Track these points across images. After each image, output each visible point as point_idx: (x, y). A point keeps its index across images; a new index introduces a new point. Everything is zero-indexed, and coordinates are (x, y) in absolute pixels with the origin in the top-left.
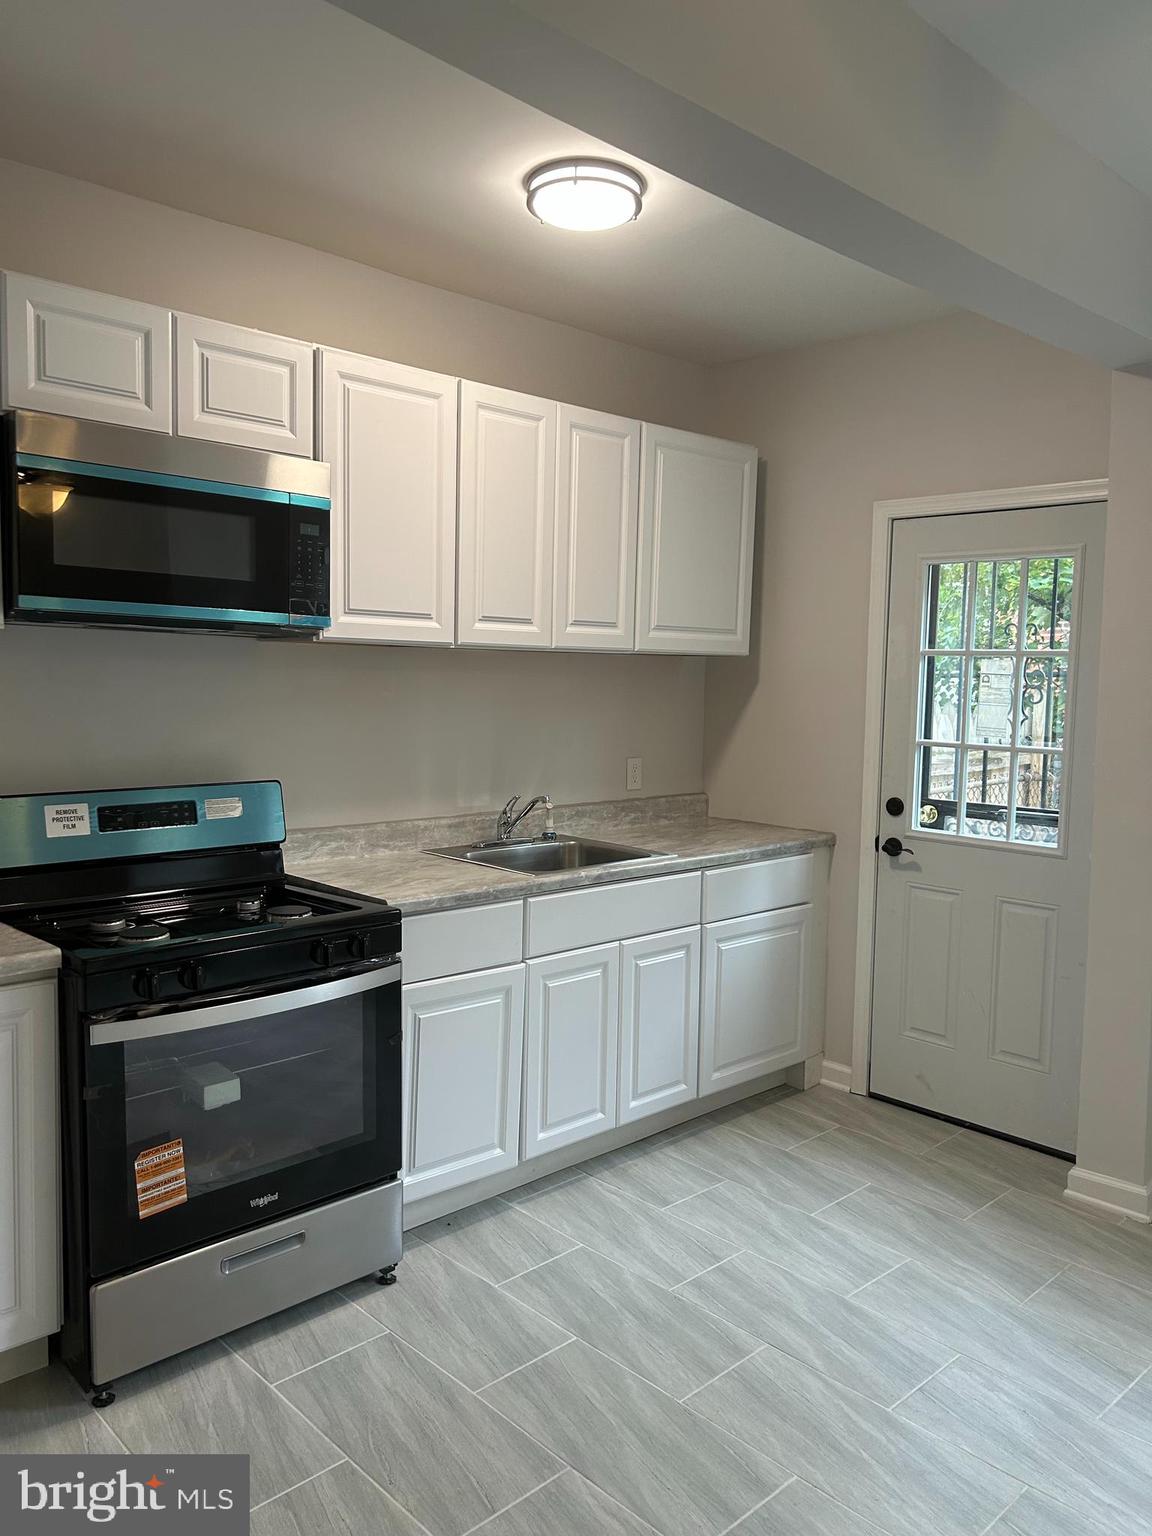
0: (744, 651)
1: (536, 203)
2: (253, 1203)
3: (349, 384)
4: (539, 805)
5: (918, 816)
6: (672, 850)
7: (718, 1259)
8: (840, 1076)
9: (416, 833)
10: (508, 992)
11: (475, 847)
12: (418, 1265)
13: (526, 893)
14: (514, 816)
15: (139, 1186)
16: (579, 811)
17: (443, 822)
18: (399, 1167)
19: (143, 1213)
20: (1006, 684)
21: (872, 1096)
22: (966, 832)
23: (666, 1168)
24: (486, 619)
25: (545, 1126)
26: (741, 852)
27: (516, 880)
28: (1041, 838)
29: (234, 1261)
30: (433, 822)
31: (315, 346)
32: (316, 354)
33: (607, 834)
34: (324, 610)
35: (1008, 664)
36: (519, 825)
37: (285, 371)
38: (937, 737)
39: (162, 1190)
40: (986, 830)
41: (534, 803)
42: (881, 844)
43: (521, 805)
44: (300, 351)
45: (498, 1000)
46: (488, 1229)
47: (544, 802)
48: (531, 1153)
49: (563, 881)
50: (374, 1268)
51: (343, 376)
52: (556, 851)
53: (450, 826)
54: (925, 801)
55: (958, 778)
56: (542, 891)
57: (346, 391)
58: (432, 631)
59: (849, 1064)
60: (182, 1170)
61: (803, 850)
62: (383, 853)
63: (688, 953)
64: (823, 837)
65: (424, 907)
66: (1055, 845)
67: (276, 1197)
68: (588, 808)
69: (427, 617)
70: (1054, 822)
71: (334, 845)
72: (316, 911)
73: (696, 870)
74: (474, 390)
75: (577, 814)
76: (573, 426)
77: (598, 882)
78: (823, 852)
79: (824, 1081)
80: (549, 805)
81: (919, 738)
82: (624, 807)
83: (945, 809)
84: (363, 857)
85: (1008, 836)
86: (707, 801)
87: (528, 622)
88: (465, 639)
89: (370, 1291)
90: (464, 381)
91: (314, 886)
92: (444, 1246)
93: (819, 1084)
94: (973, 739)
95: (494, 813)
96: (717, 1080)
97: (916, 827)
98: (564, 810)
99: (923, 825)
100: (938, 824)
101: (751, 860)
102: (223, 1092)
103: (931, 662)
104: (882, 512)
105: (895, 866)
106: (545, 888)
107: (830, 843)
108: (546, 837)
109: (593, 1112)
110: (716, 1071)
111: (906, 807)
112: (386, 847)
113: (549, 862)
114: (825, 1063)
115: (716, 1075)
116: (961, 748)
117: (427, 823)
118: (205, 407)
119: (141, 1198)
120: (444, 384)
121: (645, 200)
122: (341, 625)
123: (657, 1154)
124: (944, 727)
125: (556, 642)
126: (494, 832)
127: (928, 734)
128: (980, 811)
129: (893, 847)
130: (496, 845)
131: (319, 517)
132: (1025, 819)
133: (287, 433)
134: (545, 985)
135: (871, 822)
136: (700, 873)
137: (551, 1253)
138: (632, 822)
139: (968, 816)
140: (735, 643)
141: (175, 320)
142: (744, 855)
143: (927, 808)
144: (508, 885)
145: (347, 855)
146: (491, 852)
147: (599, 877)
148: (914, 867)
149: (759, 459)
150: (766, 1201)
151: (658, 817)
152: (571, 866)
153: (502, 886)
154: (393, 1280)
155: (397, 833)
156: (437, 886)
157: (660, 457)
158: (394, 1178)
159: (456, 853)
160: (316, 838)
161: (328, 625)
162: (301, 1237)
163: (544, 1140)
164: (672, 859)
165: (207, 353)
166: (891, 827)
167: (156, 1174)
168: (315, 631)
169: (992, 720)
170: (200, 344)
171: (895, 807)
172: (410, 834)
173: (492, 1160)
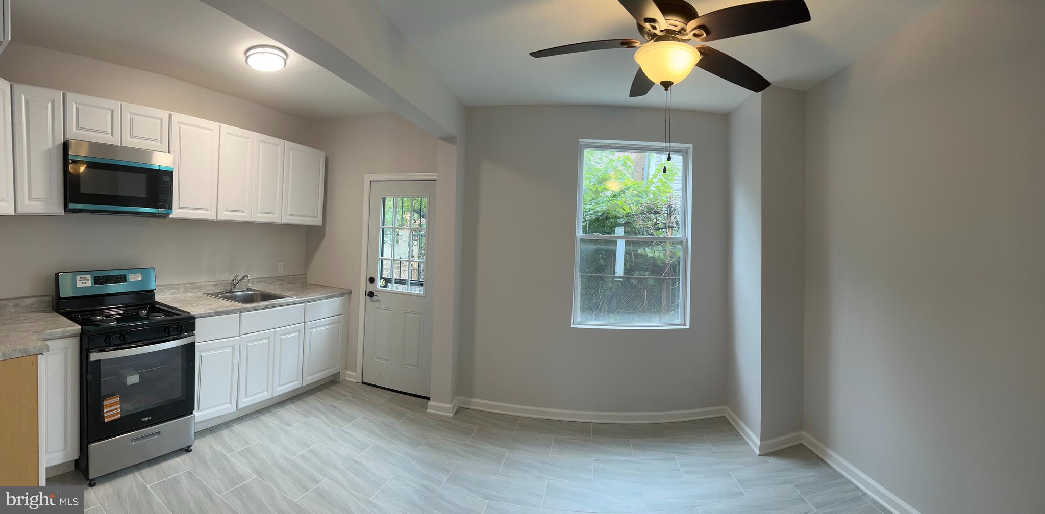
0: (320, 224)
1: (249, 61)
2: (143, 420)
3: (181, 126)
4: (246, 278)
5: (379, 283)
6: (294, 295)
7: (309, 447)
8: (353, 376)
9: (201, 287)
10: (233, 347)
11: (222, 293)
12: (199, 445)
13: (241, 311)
14: (236, 282)
15: (105, 411)
16: (260, 280)
17: (211, 283)
18: (194, 410)
19: (106, 420)
20: (407, 239)
21: (363, 383)
22: (395, 289)
23: (290, 413)
24: (227, 210)
25: (246, 396)
26: (319, 296)
27: (237, 306)
28: (418, 290)
29: (136, 440)
30: (207, 283)
31: (169, 112)
32: (170, 115)
33: (271, 289)
34: (171, 207)
35: (407, 232)
36: (238, 286)
37: (159, 121)
38: (385, 256)
39: (112, 412)
40: (401, 288)
41: (244, 277)
42: (367, 293)
43: (239, 278)
44: (164, 114)
45: (230, 350)
46: (225, 433)
47: (248, 277)
48: (240, 406)
49: (254, 307)
50: (184, 446)
51: (179, 123)
52: (251, 295)
53: (213, 285)
54: (382, 278)
55: (392, 269)
56: (246, 310)
57: (180, 128)
58: (208, 215)
59: (356, 372)
60: (119, 406)
61: (341, 295)
62: (189, 294)
63: (299, 333)
64: (348, 291)
65: (203, 315)
66: (422, 293)
67: (150, 418)
68: (264, 279)
69: (207, 210)
70: (422, 285)
71: (172, 291)
72: (166, 315)
73: (303, 303)
74: (226, 128)
75: (259, 281)
76: (260, 141)
77: (267, 307)
78: (348, 295)
79: (346, 378)
80: (249, 278)
81: (380, 256)
82: (278, 279)
83: (388, 281)
84: (182, 295)
85: (408, 290)
86: (306, 277)
87: (243, 211)
88: (220, 217)
89: (183, 454)
90: (222, 124)
91: (165, 306)
92: (209, 439)
93: (345, 380)
94: (397, 257)
95: (229, 281)
96: (309, 379)
97: (379, 287)
98: (255, 280)
99: (381, 286)
100: (385, 286)
101: (323, 299)
102: (133, 379)
103: (383, 230)
104: (368, 178)
105: (372, 301)
106: (247, 309)
107: (350, 293)
108: (248, 290)
109: (263, 391)
110: (308, 376)
111: (375, 281)
112: (190, 292)
113: (249, 299)
114: (347, 372)
115: (309, 378)
116: (393, 260)
117: (205, 284)
118: (131, 136)
119: (105, 415)
120: (215, 125)
121: (287, 61)
122: (177, 212)
123: (287, 407)
124: (387, 253)
125: (253, 219)
126: (229, 287)
127: (382, 256)
128: (400, 282)
129: (371, 294)
130: (229, 292)
131: (170, 174)
132: (413, 284)
133: (159, 144)
134: (247, 345)
135: (364, 286)
136: (304, 304)
137: (248, 444)
138: (280, 285)
139: (395, 283)
140: (318, 221)
141: (122, 105)
142: (320, 298)
143: (382, 280)
144: (234, 308)
145: (177, 294)
146: (228, 295)
147: (267, 305)
148: (378, 301)
149: (326, 156)
150: (327, 425)
151: (289, 283)
152: (257, 301)
153: (232, 308)
154: (191, 451)
155: (194, 287)
156: (208, 307)
157: (291, 153)
158: (192, 413)
159: (215, 295)
160: (166, 288)
161: (172, 213)
162: (158, 433)
163: (246, 402)
164: (294, 299)
165: (132, 116)
166: (371, 287)
167: (111, 407)
168: (167, 215)
169: (402, 250)
170: (130, 113)
171: (372, 280)
172: (199, 288)
173: (226, 408)
